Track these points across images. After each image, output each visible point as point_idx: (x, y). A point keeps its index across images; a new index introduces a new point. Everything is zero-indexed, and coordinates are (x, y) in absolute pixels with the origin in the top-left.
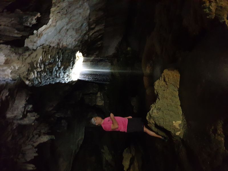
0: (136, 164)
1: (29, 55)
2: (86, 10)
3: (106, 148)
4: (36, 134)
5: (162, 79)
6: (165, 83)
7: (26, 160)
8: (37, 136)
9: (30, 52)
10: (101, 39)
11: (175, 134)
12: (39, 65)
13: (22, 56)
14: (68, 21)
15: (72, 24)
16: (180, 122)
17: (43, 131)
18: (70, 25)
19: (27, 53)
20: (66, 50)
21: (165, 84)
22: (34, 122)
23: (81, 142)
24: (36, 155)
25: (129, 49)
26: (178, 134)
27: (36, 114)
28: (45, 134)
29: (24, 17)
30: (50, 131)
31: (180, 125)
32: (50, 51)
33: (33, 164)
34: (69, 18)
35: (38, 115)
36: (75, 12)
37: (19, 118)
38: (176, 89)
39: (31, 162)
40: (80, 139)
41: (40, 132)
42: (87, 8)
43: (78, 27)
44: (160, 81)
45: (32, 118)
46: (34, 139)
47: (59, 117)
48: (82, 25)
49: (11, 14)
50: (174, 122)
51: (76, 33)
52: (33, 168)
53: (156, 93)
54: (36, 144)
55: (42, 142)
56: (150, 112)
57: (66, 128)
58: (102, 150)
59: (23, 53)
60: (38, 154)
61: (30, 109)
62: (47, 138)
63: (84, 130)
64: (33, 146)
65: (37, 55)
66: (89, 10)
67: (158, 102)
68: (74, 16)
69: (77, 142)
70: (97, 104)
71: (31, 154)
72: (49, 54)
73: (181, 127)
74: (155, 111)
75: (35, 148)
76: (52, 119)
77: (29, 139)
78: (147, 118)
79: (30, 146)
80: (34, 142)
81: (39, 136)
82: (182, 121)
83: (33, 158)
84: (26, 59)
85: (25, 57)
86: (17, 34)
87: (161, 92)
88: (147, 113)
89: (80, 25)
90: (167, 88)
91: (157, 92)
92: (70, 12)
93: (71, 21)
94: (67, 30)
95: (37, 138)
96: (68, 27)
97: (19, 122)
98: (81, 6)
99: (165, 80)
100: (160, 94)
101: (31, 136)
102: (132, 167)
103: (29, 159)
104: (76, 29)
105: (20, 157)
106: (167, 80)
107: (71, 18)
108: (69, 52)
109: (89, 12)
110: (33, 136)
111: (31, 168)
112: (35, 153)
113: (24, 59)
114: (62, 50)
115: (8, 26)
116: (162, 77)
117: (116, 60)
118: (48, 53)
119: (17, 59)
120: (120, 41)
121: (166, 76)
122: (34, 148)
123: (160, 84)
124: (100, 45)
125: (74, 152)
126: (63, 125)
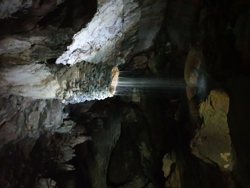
0: (177, 172)
1: (64, 73)
2: (119, 5)
3: (143, 144)
4: (73, 136)
5: (208, 102)
6: (212, 107)
7: (65, 161)
8: (74, 138)
9: (65, 69)
10: (136, 33)
11: (223, 167)
12: (75, 85)
13: (57, 74)
14: (101, 21)
15: (104, 23)
16: (229, 154)
17: (79, 133)
18: (103, 24)
19: (62, 71)
20: (101, 66)
21: (212, 109)
22: (71, 131)
23: (118, 138)
24: (74, 155)
25: (168, 44)
26: (226, 166)
27: (73, 122)
28: (82, 135)
29: (57, 35)
30: (86, 132)
31: (228, 157)
32: (85, 68)
33: (72, 164)
34: (102, 18)
35: (74, 123)
36: (108, 10)
37: (57, 127)
38: (225, 115)
39: (69, 163)
40: (116, 135)
41: (77, 133)
42: (120, 3)
43: (112, 25)
44: (206, 104)
45: (69, 127)
46: (72, 141)
47: (95, 117)
48: (115, 23)
49: (44, 31)
50: (221, 154)
51: (110, 32)
52: (72, 168)
53: (201, 117)
54: (73, 145)
55: (79, 143)
56: (195, 139)
57: (102, 127)
58: (140, 147)
59: (57, 71)
60: (76, 154)
61: (67, 117)
62: (83, 139)
63: (120, 125)
64: (71, 147)
65: (71, 74)
66: (123, 5)
67: (203, 128)
68: (107, 14)
69: (114, 138)
70: (133, 100)
71: (69, 155)
72: (84, 72)
73: (230, 160)
74: (200, 139)
75: (73, 149)
76: (89, 121)
77: (67, 141)
78: (191, 146)
79: (68, 147)
80: (72, 144)
81: (76, 137)
82: (231, 152)
83: (71, 158)
84: (61, 77)
85: (60, 75)
86: (52, 53)
87: (207, 117)
88: (191, 140)
89: (114, 23)
90: (214, 113)
91: (203, 116)
92: (102, 11)
93: (104, 20)
94: (100, 30)
95: (74, 140)
96: (101, 28)
97: (57, 131)
98: (114, 2)
99: (211, 104)
100: (206, 119)
101: (69, 138)
102: (173, 174)
103: (67, 160)
104: (109, 27)
105: (59, 158)
106: (214, 104)
107: (103, 17)
108: (105, 69)
109: (122, 7)
110: (70, 138)
111: (70, 169)
112: (73, 154)
113: (59, 77)
114: (97, 67)
115: (41, 45)
116: (208, 99)
117: (153, 53)
118: (83, 70)
119: (53, 78)
120: (158, 32)
121: (212, 99)
122: (71, 149)
123: (206, 108)
124: (136, 40)
125: (110, 147)
126: (99, 124)
